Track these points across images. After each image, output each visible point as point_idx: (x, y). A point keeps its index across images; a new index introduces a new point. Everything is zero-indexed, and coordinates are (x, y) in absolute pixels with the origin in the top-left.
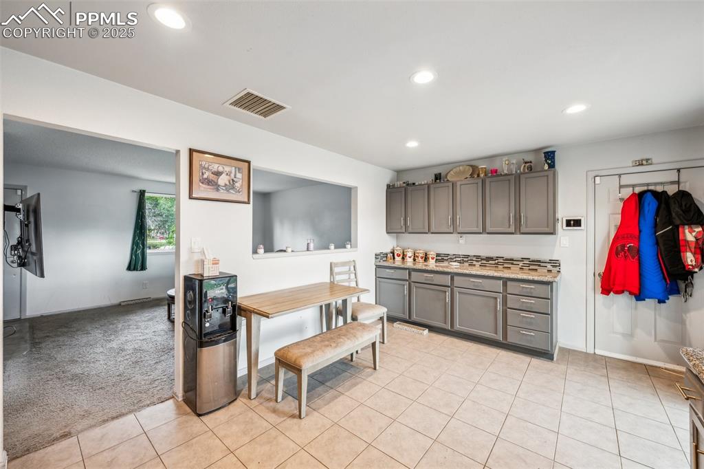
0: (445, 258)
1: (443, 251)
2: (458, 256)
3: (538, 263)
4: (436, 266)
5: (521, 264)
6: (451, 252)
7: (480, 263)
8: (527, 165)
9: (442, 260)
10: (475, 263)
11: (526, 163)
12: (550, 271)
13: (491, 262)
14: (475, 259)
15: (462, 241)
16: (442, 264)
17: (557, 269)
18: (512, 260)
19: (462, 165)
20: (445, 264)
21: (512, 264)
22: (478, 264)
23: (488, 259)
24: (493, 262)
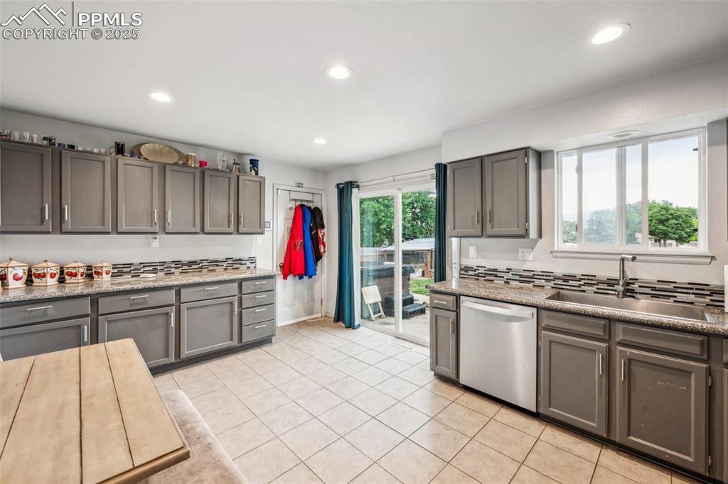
0: (125, 270)
1: (120, 260)
2: (150, 264)
3: (239, 261)
4: (112, 284)
5: (225, 264)
6: (136, 260)
7: (180, 270)
8: (238, 166)
9: (120, 274)
10: (173, 270)
11: (237, 164)
12: (249, 268)
13: (194, 267)
14: (173, 265)
15: (156, 244)
16: (119, 280)
17: (254, 265)
18: (217, 261)
19: (159, 144)
20: (127, 278)
21: (217, 265)
22: (177, 271)
23: (191, 263)
24: (197, 266)
